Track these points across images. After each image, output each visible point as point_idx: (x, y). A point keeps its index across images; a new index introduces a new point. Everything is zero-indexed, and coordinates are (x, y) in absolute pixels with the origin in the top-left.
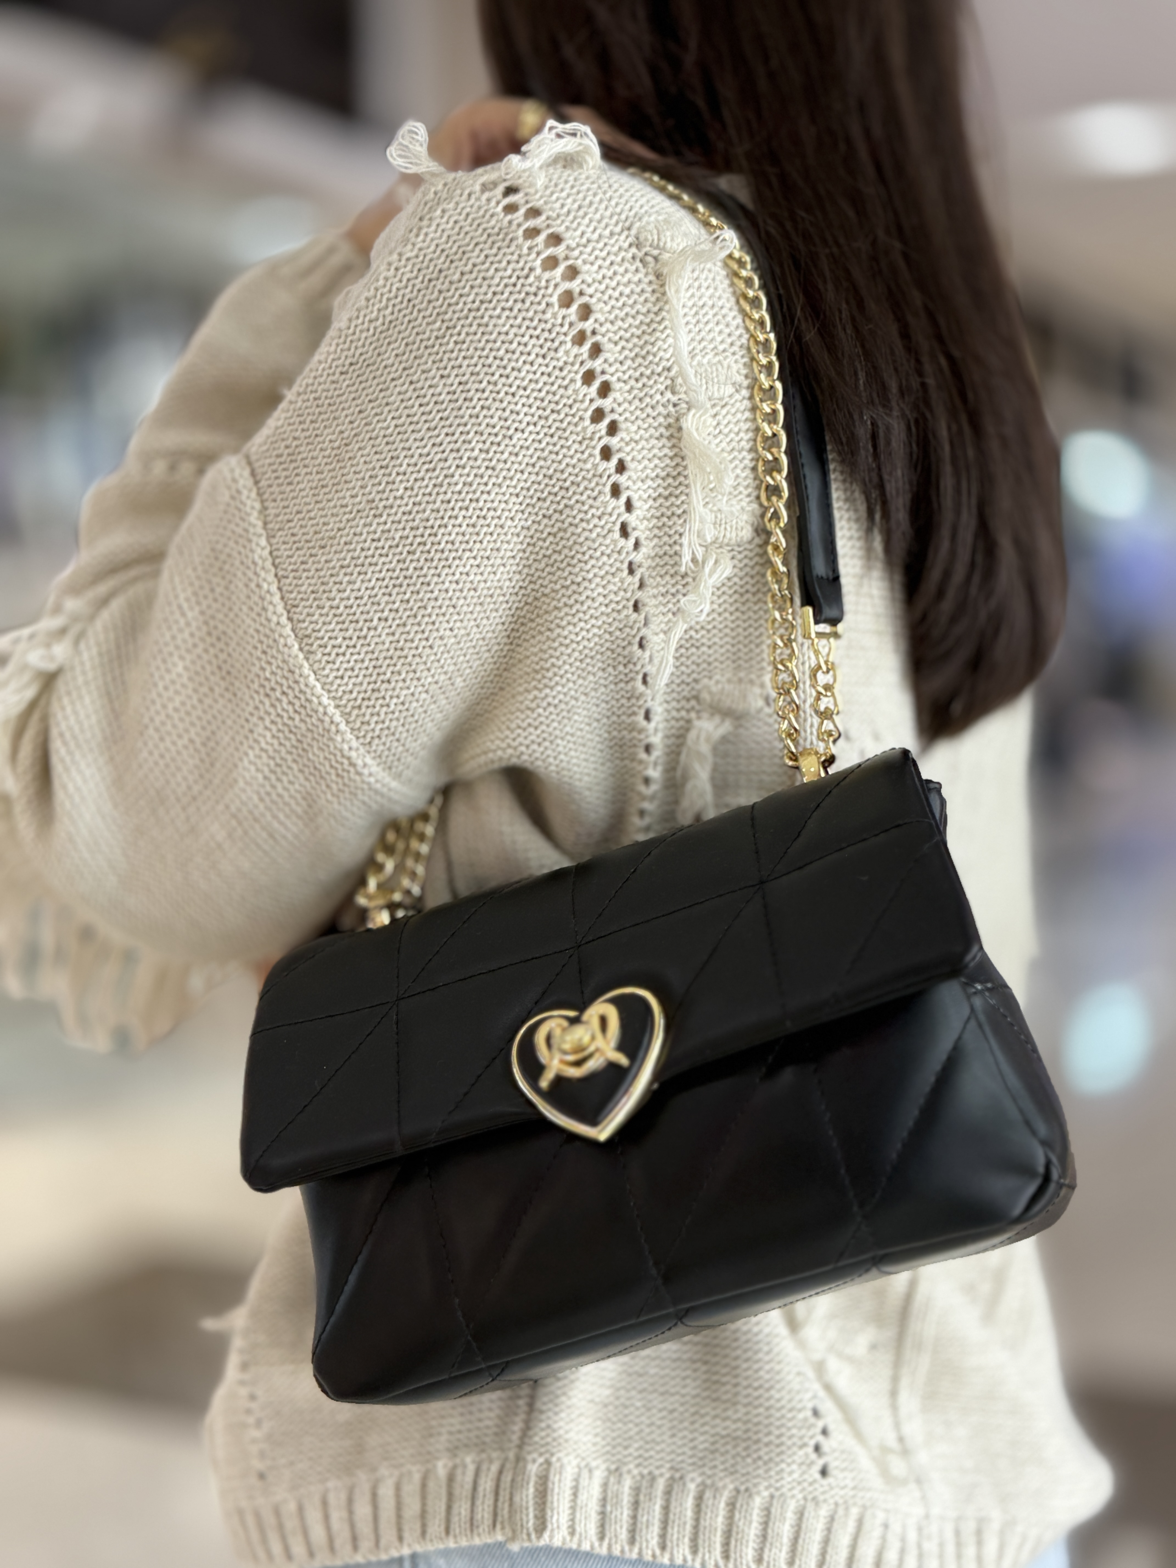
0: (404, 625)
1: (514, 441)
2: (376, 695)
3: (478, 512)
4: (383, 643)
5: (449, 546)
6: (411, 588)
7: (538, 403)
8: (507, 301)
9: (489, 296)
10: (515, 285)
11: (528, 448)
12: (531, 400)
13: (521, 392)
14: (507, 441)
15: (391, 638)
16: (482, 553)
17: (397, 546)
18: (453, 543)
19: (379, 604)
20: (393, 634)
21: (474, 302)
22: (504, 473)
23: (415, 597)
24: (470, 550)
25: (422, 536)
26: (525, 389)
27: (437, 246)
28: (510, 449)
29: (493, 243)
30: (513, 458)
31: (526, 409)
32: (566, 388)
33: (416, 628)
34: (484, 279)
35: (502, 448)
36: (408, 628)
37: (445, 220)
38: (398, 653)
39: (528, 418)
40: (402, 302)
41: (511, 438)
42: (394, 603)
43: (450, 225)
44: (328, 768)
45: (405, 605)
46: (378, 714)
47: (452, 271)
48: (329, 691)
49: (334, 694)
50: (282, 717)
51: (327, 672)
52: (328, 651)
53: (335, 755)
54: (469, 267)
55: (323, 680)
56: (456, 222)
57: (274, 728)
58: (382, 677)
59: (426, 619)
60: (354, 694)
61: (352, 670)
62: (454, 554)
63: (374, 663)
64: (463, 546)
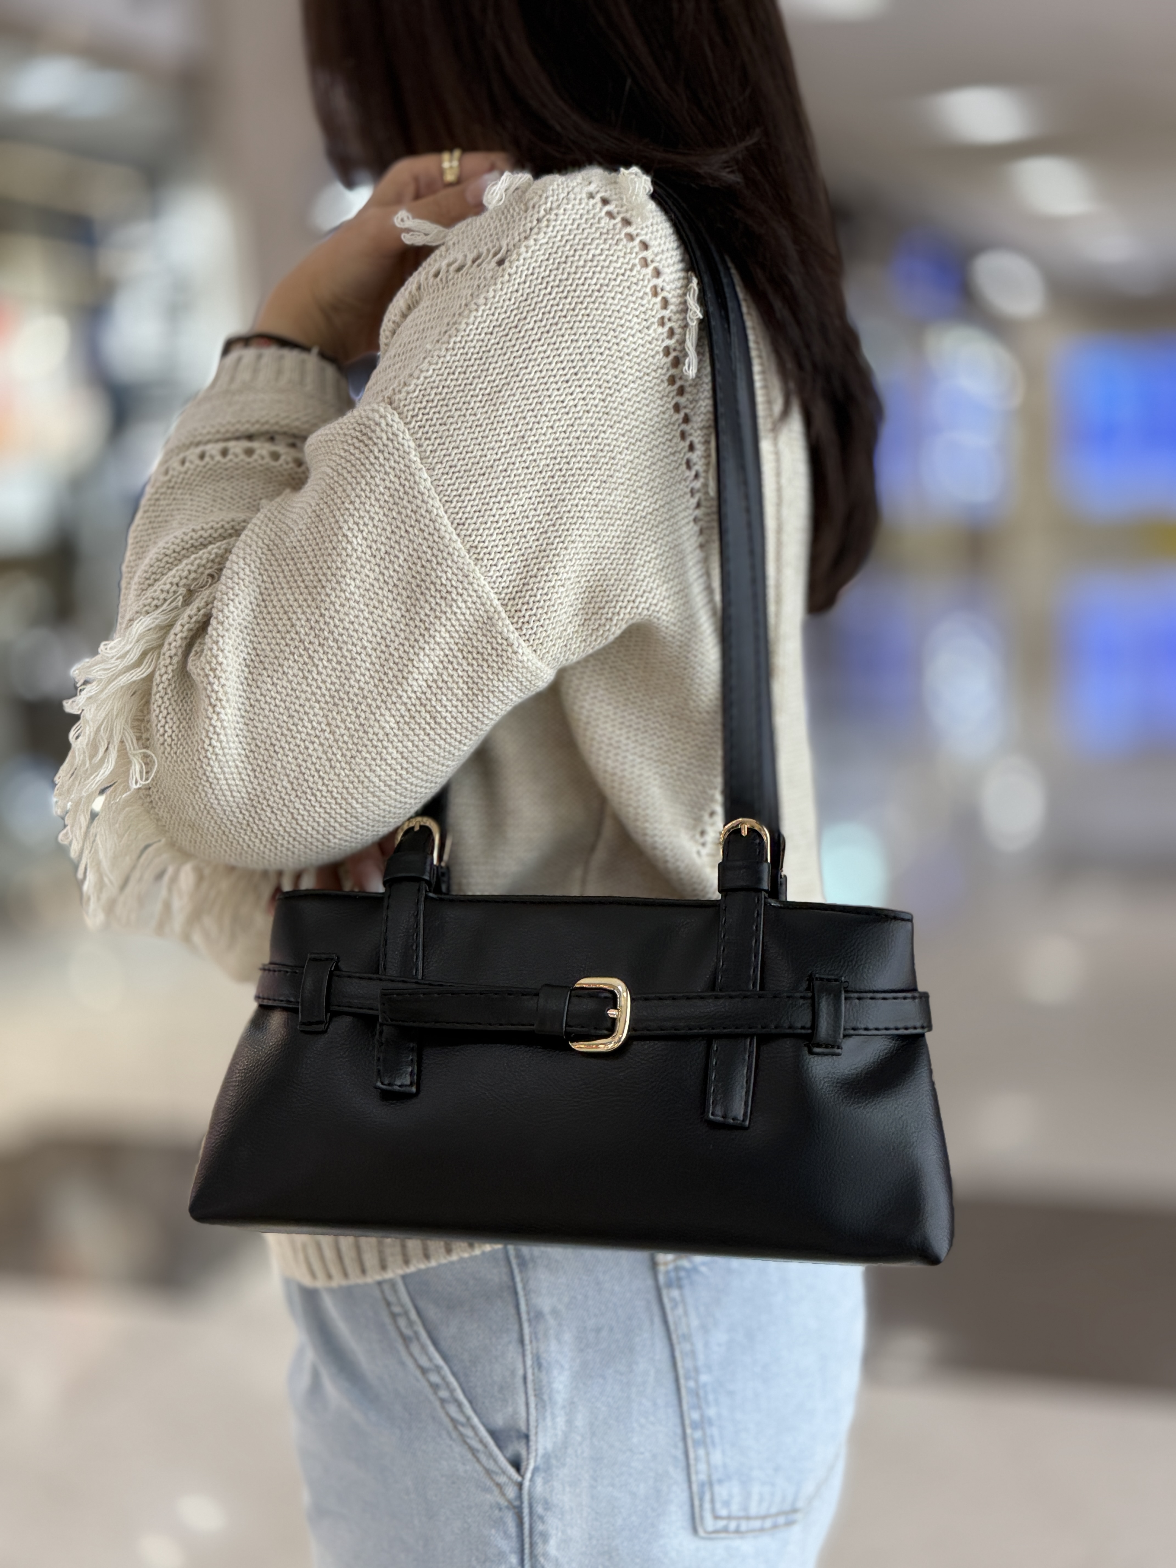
0: (546, 532)
1: (622, 394)
4: (531, 547)
5: (579, 472)
7: (636, 366)
8: (618, 286)
9: (607, 281)
10: (623, 275)
11: (630, 400)
12: (632, 364)
13: (626, 357)
14: (617, 394)
15: (536, 543)
16: (601, 478)
18: (580, 469)
20: (538, 540)
21: (596, 285)
23: (554, 510)
26: (629, 355)
27: (562, 236)
28: (619, 400)
29: (606, 240)
31: (629, 370)
32: (653, 357)
33: (555, 534)
34: (604, 268)
35: (614, 398)
36: (548, 535)
37: (566, 217)
38: (542, 554)
39: (630, 377)
40: (537, 279)
41: (619, 391)
42: (539, 516)
43: (570, 222)
44: (489, 650)
45: (547, 517)
46: (528, 603)
47: (577, 258)
48: (492, 588)
49: (496, 590)
50: (455, 613)
51: (491, 573)
52: (492, 557)
53: (496, 638)
54: (590, 257)
55: (489, 579)
56: (574, 220)
57: (449, 623)
58: (530, 573)
59: (563, 527)
60: (510, 589)
61: (509, 570)
62: (582, 478)
63: (524, 563)
64: (588, 472)
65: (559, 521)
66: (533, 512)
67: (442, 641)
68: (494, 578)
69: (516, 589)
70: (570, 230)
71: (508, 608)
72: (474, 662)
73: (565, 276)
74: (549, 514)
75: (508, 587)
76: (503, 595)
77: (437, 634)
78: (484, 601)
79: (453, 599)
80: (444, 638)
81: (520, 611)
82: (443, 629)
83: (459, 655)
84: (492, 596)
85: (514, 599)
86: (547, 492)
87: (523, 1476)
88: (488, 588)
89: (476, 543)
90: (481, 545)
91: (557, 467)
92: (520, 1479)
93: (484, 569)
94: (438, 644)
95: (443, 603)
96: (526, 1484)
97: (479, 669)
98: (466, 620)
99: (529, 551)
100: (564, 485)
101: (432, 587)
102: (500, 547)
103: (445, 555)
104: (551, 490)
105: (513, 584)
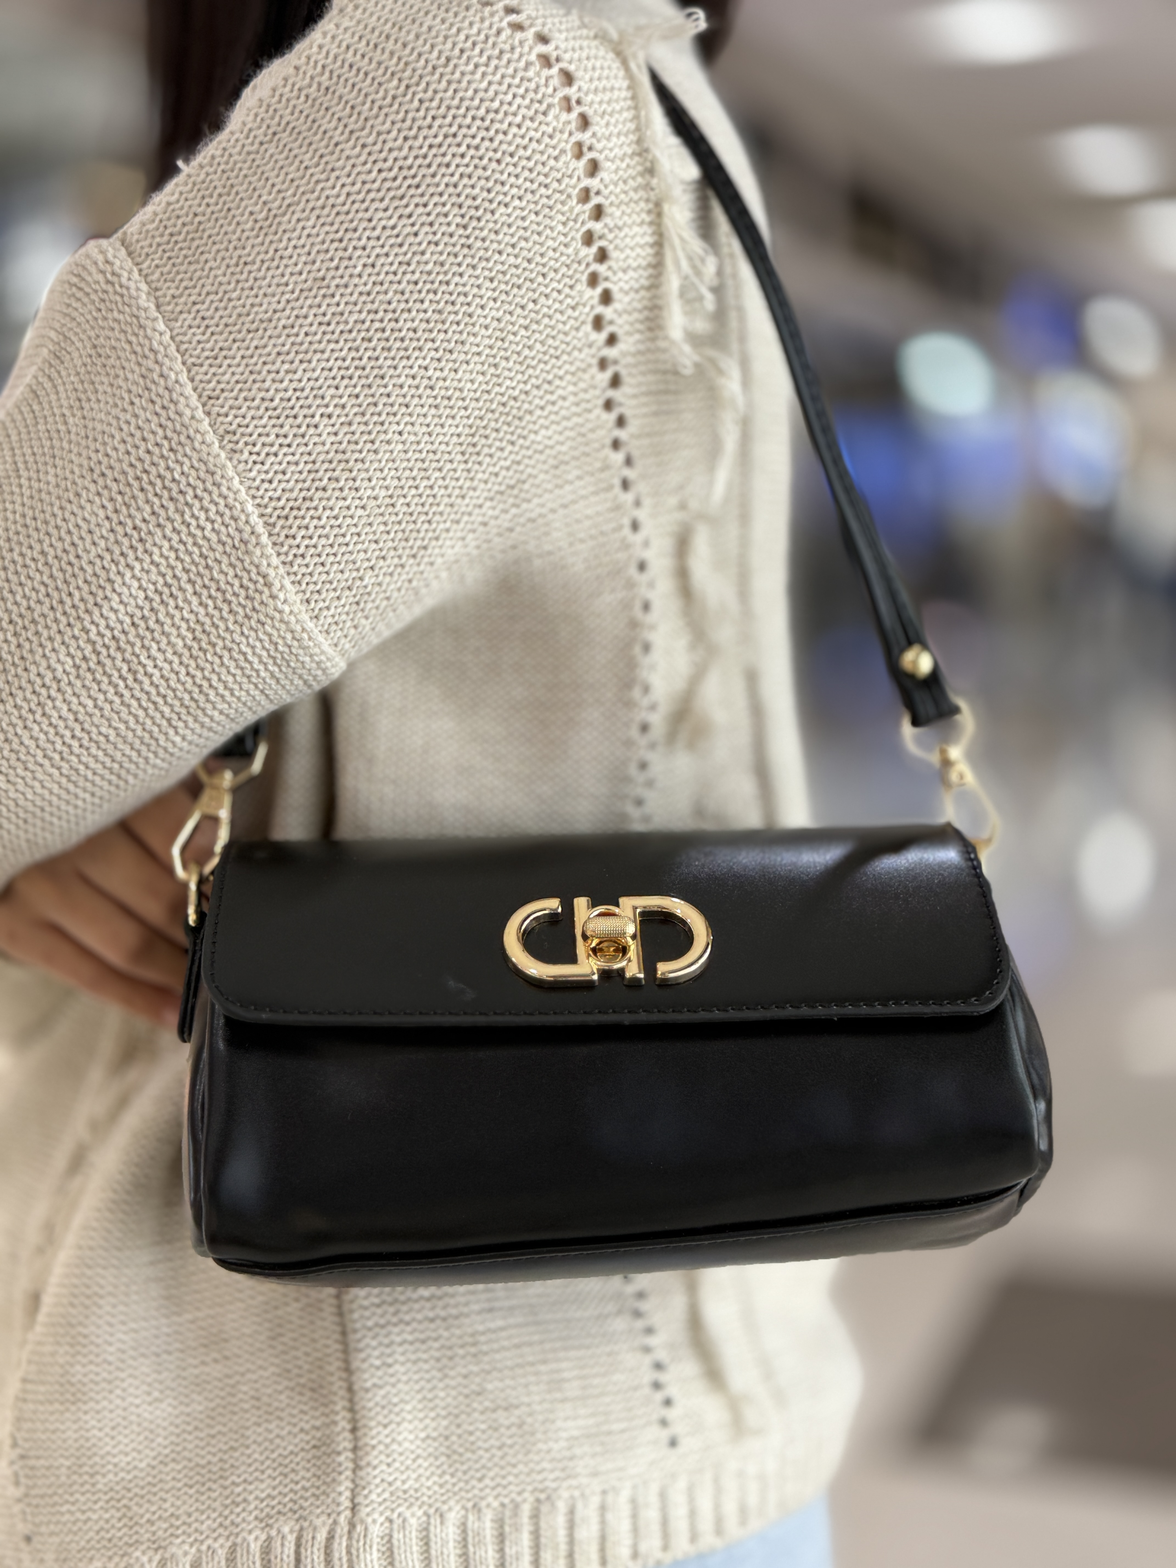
3: (447, 297)
4: (324, 444)
14: (488, 216)
15: (332, 438)
17: (350, 331)
24: (433, 341)
25: (381, 321)
35: (482, 223)
36: (353, 428)
42: (341, 397)
44: (236, 589)
45: (354, 401)
46: (307, 528)
48: (254, 497)
49: (258, 501)
50: (188, 525)
51: (253, 474)
52: (256, 449)
53: (249, 572)
55: (248, 483)
57: (175, 537)
58: (317, 484)
59: (375, 418)
60: (282, 502)
61: (284, 473)
62: (415, 344)
63: (309, 466)
64: (426, 335)
65: (372, 409)
66: (332, 391)
67: (163, 561)
68: (258, 482)
69: (291, 504)
71: (276, 530)
72: (210, 602)
74: (357, 396)
75: (279, 499)
76: (269, 510)
77: (156, 550)
78: (236, 513)
79: (187, 504)
80: (167, 558)
81: (294, 537)
83: (189, 587)
84: (250, 508)
85: (287, 518)
86: (357, 363)
89: (234, 426)
90: (242, 430)
91: (377, 325)
93: (241, 467)
94: (157, 565)
95: (171, 506)
97: (216, 613)
98: (204, 537)
99: (319, 448)
100: (385, 354)
101: (158, 482)
102: (273, 437)
103: (183, 438)
104: (365, 360)
105: (287, 495)
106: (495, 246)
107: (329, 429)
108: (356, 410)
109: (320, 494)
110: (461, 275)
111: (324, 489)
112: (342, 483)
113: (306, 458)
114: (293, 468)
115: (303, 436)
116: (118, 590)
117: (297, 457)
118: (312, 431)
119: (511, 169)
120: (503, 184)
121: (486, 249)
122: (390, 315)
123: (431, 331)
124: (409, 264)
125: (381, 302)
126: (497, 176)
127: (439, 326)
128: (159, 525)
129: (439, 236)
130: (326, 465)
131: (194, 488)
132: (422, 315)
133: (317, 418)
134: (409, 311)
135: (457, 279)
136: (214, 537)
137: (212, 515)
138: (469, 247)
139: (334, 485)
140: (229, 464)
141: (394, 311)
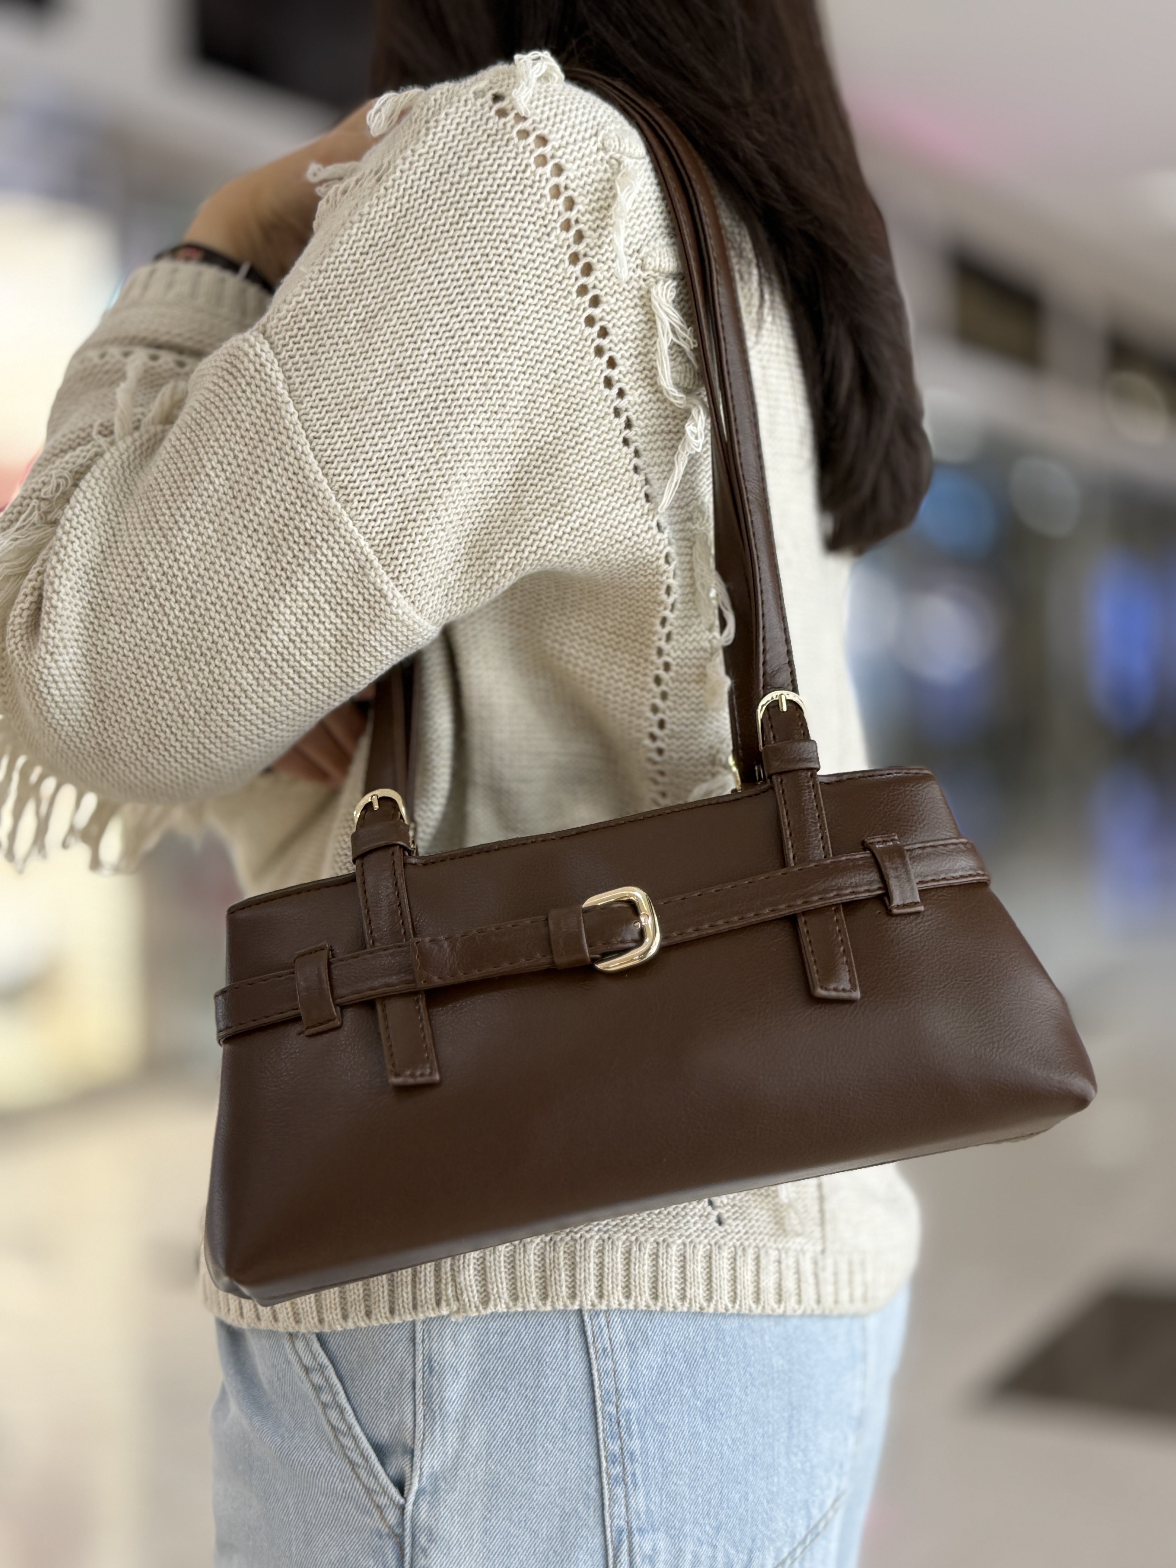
1: (518, 311)
2: (404, 533)
3: (489, 373)
5: (466, 402)
6: (435, 439)
7: (535, 279)
8: (509, 192)
9: (495, 188)
10: (515, 178)
11: (528, 318)
12: (530, 277)
13: (522, 270)
14: (512, 312)
15: (416, 483)
16: (491, 408)
17: (422, 403)
18: (468, 399)
19: (406, 454)
20: (418, 479)
21: (482, 193)
22: (510, 339)
23: (437, 446)
25: (444, 394)
26: (525, 267)
27: (444, 144)
28: (514, 318)
29: (493, 142)
30: (516, 327)
31: (526, 284)
32: (557, 267)
33: (438, 473)
34: (489, 173)
35: (508, 318)
37: (449, 121)
38: (423, 495)
39: (528, 292)
40: (417, 192)
41: (514, 309)
43: (454, 126)
44: (361, 602)
45: (429, 454)
47: (460, 165)
48: (365, 534)
49: (368, 536)
50: (320, 562)
51: (363, 516)
52: (363, 498)
53: (368, 589)
54: (475, 163)
55: (359, 524)
56: (458, 124)
57: (312, 572)
58: (409, 517)
59: (446, 465)
60: (386, 534)
61: (384, 512)
62: (470, 409)
63: (402, 505)
64: (477, 402)
65: (443, 459)
66: (413, 448)
67: (305, 591)
68: (366, 522)
70: (454, 136)
71: (384, 556)
73: (448, 187)
74: (431, 450)
76: (377, 542)
77: (299, 584)
78: (353, 548)
79: (317, 546)
80: (308, 588)
81: (397, 559)
82: (306, 578)
84: (362, 542)
85: (390, 545)
86: (429, 426)
87: (405, 1499)
88: (356, 534)
89: (346, 483)
90: (351, 485)
91: (441, 397)
92: (402, 1501)
93: (354, 512)
94: (301, 595)
95: (306, 549)
96: (409, 1507)
98: (333, 568)
99: (407, 491)
101: (296, 532)
102: (373, 487)
103: (310, 497)
104: (434, 423)
105: (388, 529)
106: (519, 333)
107: (413, 476)
108: (432, 460)
109: (412, 524)
110: (497, 356)
111: (415, 521)
112: (427, 515)
113: (399, 499)
114: (390, 508)
115: (395, 484)
116: (276, 617)
117: (392, 500)
118: (401, 479)
119: (524, 277)
120: (520, 288)
121: (513, 336)
122: (449, 389)
123: (480, 399)
124: (459, 351)
125: (442, 380)
126: (515, 283)
127: (486, 395)
128: (299, 565)
129: (478, 328)
130: (414, 503)
131: (321, 534)
132: (472, 388)
133: (404, 469)
134: (463, 385)
135: (494, 359)
136: (339, 567)
137: (336, 552)
138: (501, 335)
139: (421, 516)
140: (344, 512)
141: (452, 386)
